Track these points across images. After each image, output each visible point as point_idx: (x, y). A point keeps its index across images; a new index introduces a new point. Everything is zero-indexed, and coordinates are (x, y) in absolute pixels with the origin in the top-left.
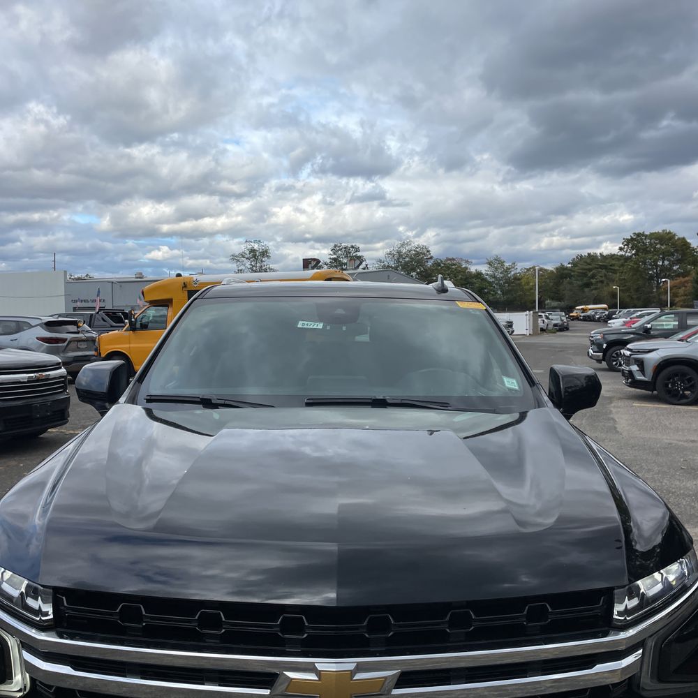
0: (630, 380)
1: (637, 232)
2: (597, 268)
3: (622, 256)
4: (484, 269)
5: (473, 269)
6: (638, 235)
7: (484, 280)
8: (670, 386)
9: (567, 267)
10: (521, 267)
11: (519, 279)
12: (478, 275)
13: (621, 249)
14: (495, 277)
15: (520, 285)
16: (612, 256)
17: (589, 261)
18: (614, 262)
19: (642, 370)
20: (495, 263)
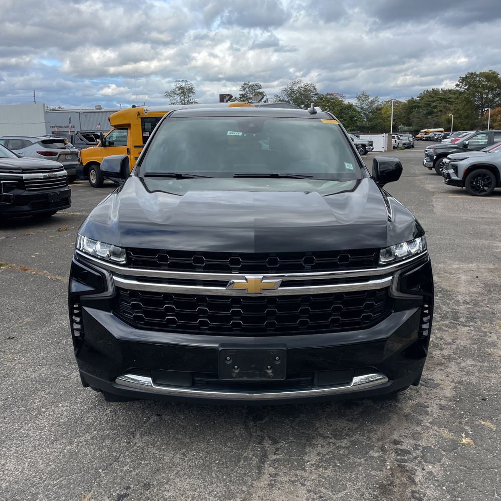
0: (448, 180)
1: (470, 72)
2: (438, 100)
3: (457, 90)
4: (354, 102)
5: (346, 102)
6: (472, 74)
7: (354, 110)
8: (474, 183)
9: (416, 100)
10: (381, 100)
11: (380, 110)
12: (350, 106)
13: (457, 85)
14: (362, 108)
15: (381, 114)
16: (450, 91)
17: (433, 95)
18: (451, 96)
19: (456, 172)
20: (362, 97)
